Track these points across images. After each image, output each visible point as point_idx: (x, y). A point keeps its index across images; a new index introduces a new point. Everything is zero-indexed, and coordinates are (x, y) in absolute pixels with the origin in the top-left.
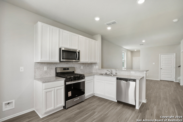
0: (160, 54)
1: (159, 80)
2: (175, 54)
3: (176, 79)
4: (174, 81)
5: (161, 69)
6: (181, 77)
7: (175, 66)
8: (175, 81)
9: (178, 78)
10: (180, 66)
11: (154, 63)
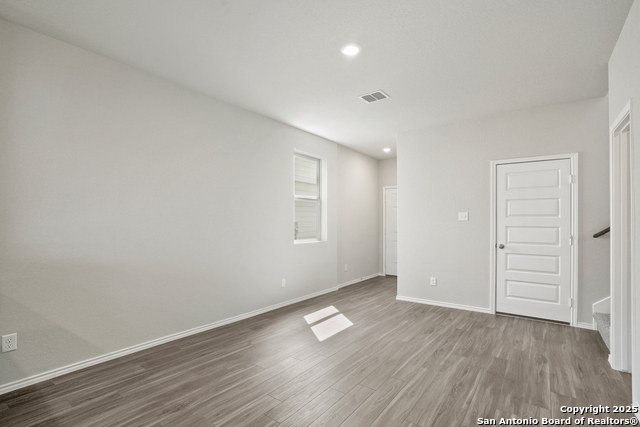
0: (492, 164)
1: (490, 311)
2: (575, 157)
3: (583, 312)
4: (574, 323)
5: (502, 247)
6: (611, 296)
7: (575, 233)
8: (580, 319)
9: (597, 306)
10: (608, 230)
11: (462, 216)
